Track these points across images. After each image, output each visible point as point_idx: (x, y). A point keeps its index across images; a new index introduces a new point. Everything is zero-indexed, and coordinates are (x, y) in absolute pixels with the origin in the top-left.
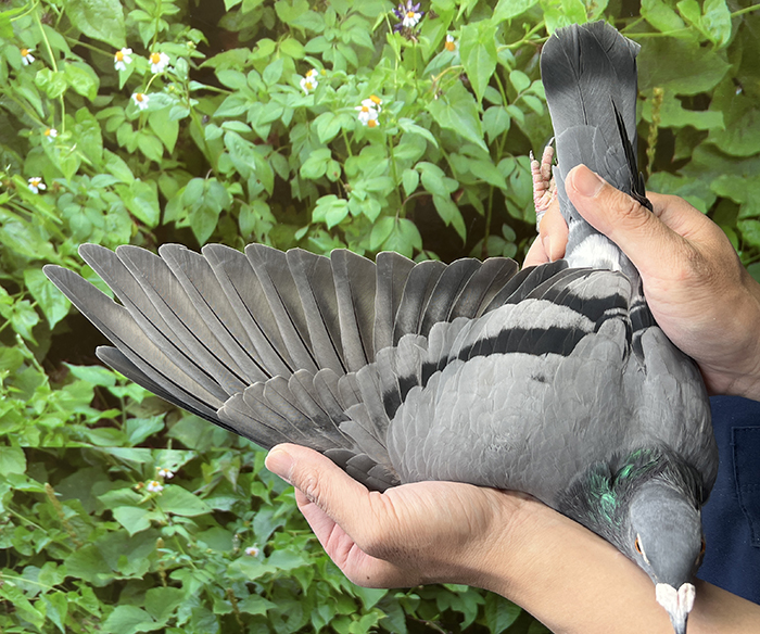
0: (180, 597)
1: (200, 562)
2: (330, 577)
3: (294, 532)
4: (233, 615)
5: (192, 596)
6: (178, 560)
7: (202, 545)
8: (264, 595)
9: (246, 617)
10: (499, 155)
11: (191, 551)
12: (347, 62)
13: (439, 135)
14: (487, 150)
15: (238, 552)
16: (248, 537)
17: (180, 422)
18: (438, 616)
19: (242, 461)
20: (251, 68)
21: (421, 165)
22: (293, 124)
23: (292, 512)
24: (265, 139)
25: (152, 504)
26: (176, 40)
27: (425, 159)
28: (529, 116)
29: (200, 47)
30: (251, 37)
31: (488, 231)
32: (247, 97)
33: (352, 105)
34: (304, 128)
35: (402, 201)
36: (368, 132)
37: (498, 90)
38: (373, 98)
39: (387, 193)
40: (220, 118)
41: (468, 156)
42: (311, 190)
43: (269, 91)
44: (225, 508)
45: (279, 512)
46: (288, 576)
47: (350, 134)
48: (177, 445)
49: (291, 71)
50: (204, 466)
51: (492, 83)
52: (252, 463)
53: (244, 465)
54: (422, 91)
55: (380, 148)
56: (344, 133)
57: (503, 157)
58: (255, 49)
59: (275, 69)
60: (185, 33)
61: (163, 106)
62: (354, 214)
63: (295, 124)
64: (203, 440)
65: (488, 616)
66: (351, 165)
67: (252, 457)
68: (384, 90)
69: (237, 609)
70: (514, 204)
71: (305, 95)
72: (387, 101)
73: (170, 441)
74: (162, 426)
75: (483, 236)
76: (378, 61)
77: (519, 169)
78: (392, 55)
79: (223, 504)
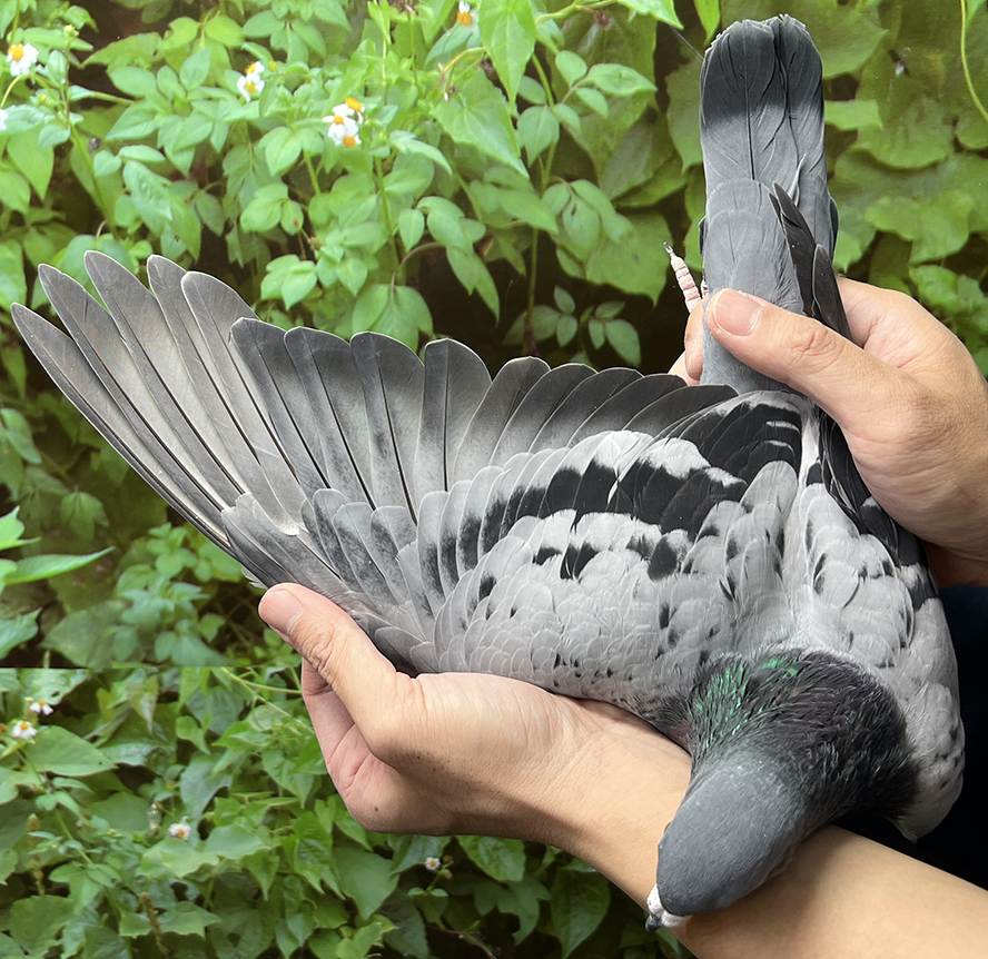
0: (66, 911)
1: (97, 851)
2: (304, 868)
3: (246, 796)
4: (151, 937)
5: (85, 909)
6: (62, 850)
7: (100, 825)
8: (199, 902)
9: (173, 940)
10: (545, 181)
11: (82, 835)
12: (309, 48)
13: (452, 154)
14: (526, 175)
15: (157, 833)
16: (173, 806)
17: (63, 624)
18: (477, 922)
19: (160, 683)
20: (162, 63)
21: (428, 202)
22: (228, 147)
23: (241, 763)
24: (186, 172)
25: (19, 760)
26: (48, 24)
27: (432, 192)
28: (586, 119)
29: (85, 33)
30: (160, 16)
31: (532, 300)
32: (158, 108)
33: (318, 114)
34: (245, 153)
35: (400, 259)
36: (343, 156)
37: (540, 82)
38: (351, 102)
39: (376, 248)
40: (116, 141)
41: (497, 185)
42: (257, 249)
43: (189, 98)
44: (135, 761)
45: (221, 764)
46: (238, 869)
47: (316, 160)
48: (59, 661)
49: (222, 66)
50: (101, 693)
51: (530, 71)
52: (176, 685)
53: (164, 690)
54: (424, 90)
55: (363, 178)
56: (307, 158)
57: (550, 184)
58: (167, 34)
59: (199, 64)
60: (61, 13)
61: (30, 126)
62: (326, 283)
63: (231, 147)
64: (99, 651)
65: (557, 918)
66: (319, 207)
67: (177, 676)
68: (366, 89)
69: (157, 926)
70: (571, 256)
71: (245, 103)
72: (372, 106)
73: (47, 655)
74: (34, 631)
75: (524, 306)
76: (355, 45)
77: (575, 200)
78: (377, 35)
79: (133, 754)
